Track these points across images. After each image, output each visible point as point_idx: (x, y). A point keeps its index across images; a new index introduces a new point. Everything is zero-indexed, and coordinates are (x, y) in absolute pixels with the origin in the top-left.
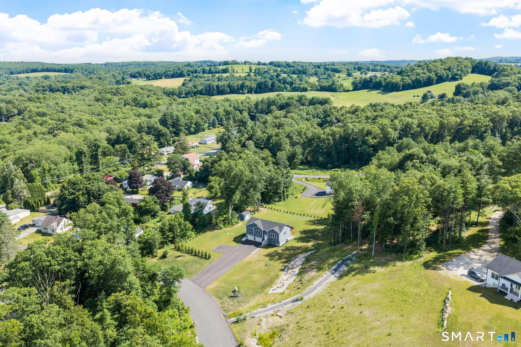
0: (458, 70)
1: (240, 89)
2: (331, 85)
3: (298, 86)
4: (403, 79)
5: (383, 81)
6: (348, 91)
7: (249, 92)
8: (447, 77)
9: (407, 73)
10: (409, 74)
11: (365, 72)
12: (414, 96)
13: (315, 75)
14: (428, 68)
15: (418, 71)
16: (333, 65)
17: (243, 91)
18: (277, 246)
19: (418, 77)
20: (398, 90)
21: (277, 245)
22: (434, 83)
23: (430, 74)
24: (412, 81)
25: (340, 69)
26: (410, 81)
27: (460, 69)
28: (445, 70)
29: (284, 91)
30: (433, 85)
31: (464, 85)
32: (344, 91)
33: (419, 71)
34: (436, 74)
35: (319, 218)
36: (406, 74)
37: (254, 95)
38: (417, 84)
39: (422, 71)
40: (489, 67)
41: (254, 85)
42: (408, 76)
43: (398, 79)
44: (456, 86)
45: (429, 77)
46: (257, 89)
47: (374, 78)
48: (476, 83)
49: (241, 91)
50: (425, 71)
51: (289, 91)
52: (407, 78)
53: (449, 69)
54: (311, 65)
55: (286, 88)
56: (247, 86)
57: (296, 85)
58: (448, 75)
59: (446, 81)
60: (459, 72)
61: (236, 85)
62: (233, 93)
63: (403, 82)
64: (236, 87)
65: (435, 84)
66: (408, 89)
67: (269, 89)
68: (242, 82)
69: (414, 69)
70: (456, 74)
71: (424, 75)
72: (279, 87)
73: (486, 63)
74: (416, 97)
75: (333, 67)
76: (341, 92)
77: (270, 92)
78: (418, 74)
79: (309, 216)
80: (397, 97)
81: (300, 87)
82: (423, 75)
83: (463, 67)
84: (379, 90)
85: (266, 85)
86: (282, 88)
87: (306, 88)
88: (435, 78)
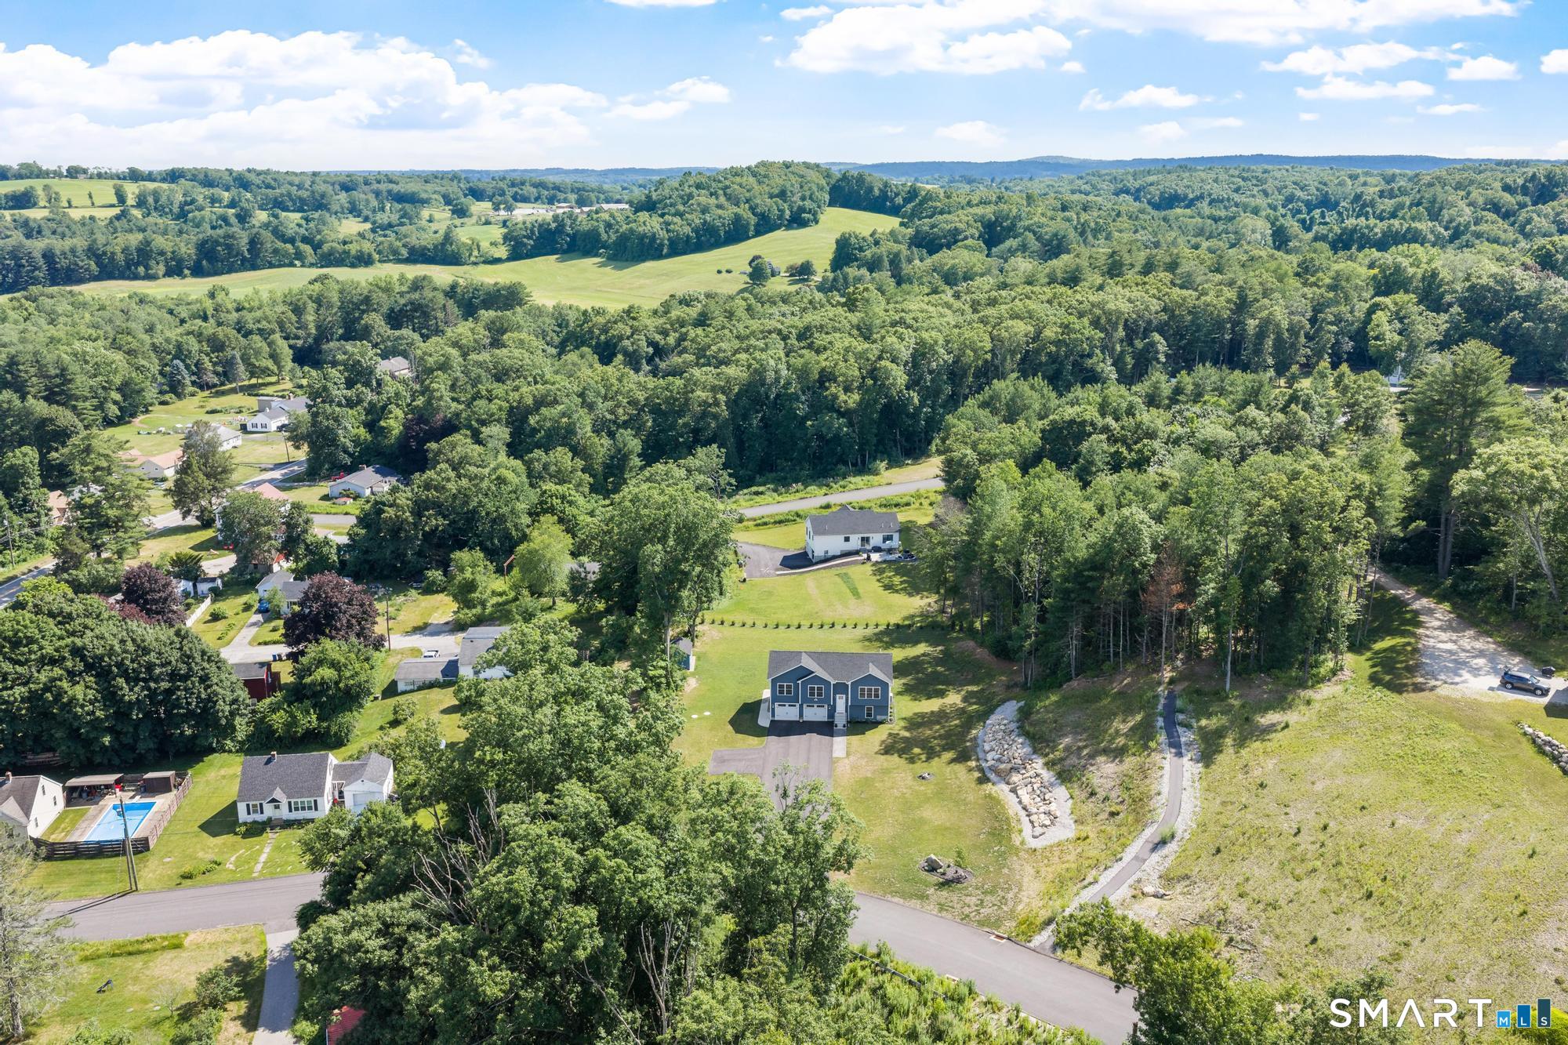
0: (803, 199)
1: (137, 264)
2: (443, 244)
3: (340, 248)
4: (668, 224)
5: (602, 230)
6: (497, 261)
7: (169, 273)
8: (781, 217)
9: (672, 205)
10: (681, 208)
11: (505, 203)
12: (719, 272)
13: (351, 212)
14: (728, 191)
15: (703, 200)
16: (391, 181)
17: (147, 267)
18: (881, 723)
19: (708, 217)
20: (659, 256)
21: (879, 718)
22: (751, 233)
23: (736, 210)
24: (696, 230)
25: (424, 196)
26: (687, 230)
27: (808, 194)
28: (771, 197)
29: (295, 266)
30: (748, 238)
31: (856, 237)
32: (485, 262)
33: (703, 198)
34: (752, 209)
35: (881, 628)
36: (673, 210)
37: (190, 280)
38: (707, 239)
39: (713, 201)
40: (870, 189)
41: (187, 249)
42: (681, 215)
43: (650, 223)
44: (837, 242)
45: (737, 218)
46: (198, 263)
47: (568, 222)
48: (880, 230)
49: (141, 270)
50: (722, 199)
51: (312, 265)
52: (677, 220)
53: (782, 194)
54: (317, 179)
55: (299, 255)
56: (162, 253)
57: (335, 245)
58: (782, 211)
59: (778, 227)
60: (808, 204)
61: (118, 249)
62: (110, 276)
63: (668, 231)
64: (120, 257)
65: (754, 237)
66: (685, 253)
67: (244, 260)
68: (140, 236)
69: (690, 196)
70: (802, 210)
71: (723, 214)
72: (276, 251)
73: (860, 179)
74: (724, 274)
75: (395, 188)
76: (475, 264)
77: (246, 269)
78: (705, 210)
79: (849, 627)
80: (667, 275)
81: (347, 253)
82: (720, 212)
83: (815, 188)
84: (596, 255)
85: (229, 247)
86: (286, 254)
87: (370, 255)
88: (753, 220)
